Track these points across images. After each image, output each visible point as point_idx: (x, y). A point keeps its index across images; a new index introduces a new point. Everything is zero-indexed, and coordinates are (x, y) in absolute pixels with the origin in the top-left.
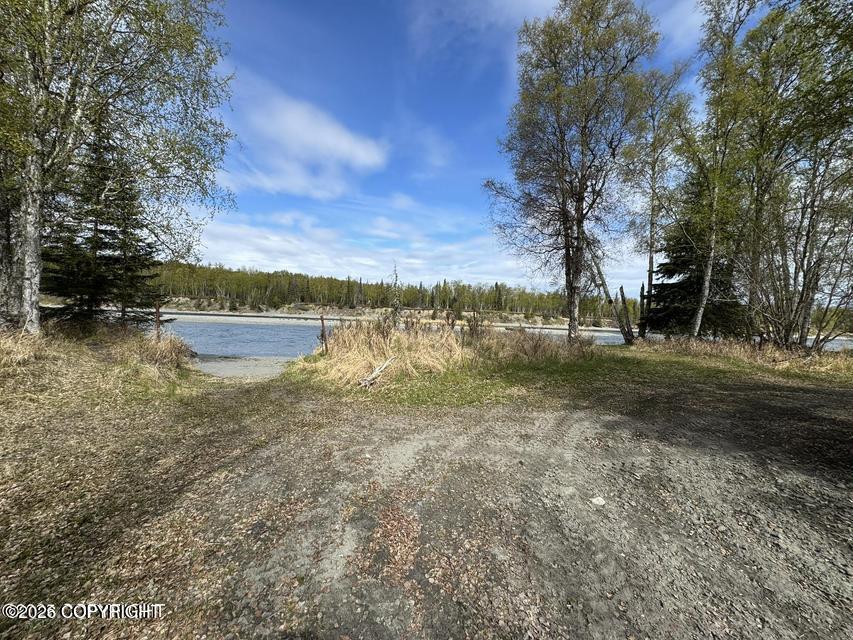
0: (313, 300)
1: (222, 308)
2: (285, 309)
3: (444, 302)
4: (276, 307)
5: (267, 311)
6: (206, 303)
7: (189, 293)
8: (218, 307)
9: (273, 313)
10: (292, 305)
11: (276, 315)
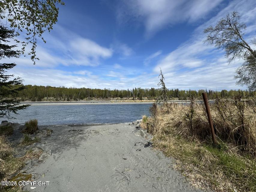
0: (94, 96)
1: (65, 100)
2: (85, 100)
3: (136, 95)
4: (82, 99)
5: (79, 100)
6: (59, 99)
7: (54, 96)
8: (63, 100)
9: (81, 101)
10: (87, 98)
11: (82, 102)
